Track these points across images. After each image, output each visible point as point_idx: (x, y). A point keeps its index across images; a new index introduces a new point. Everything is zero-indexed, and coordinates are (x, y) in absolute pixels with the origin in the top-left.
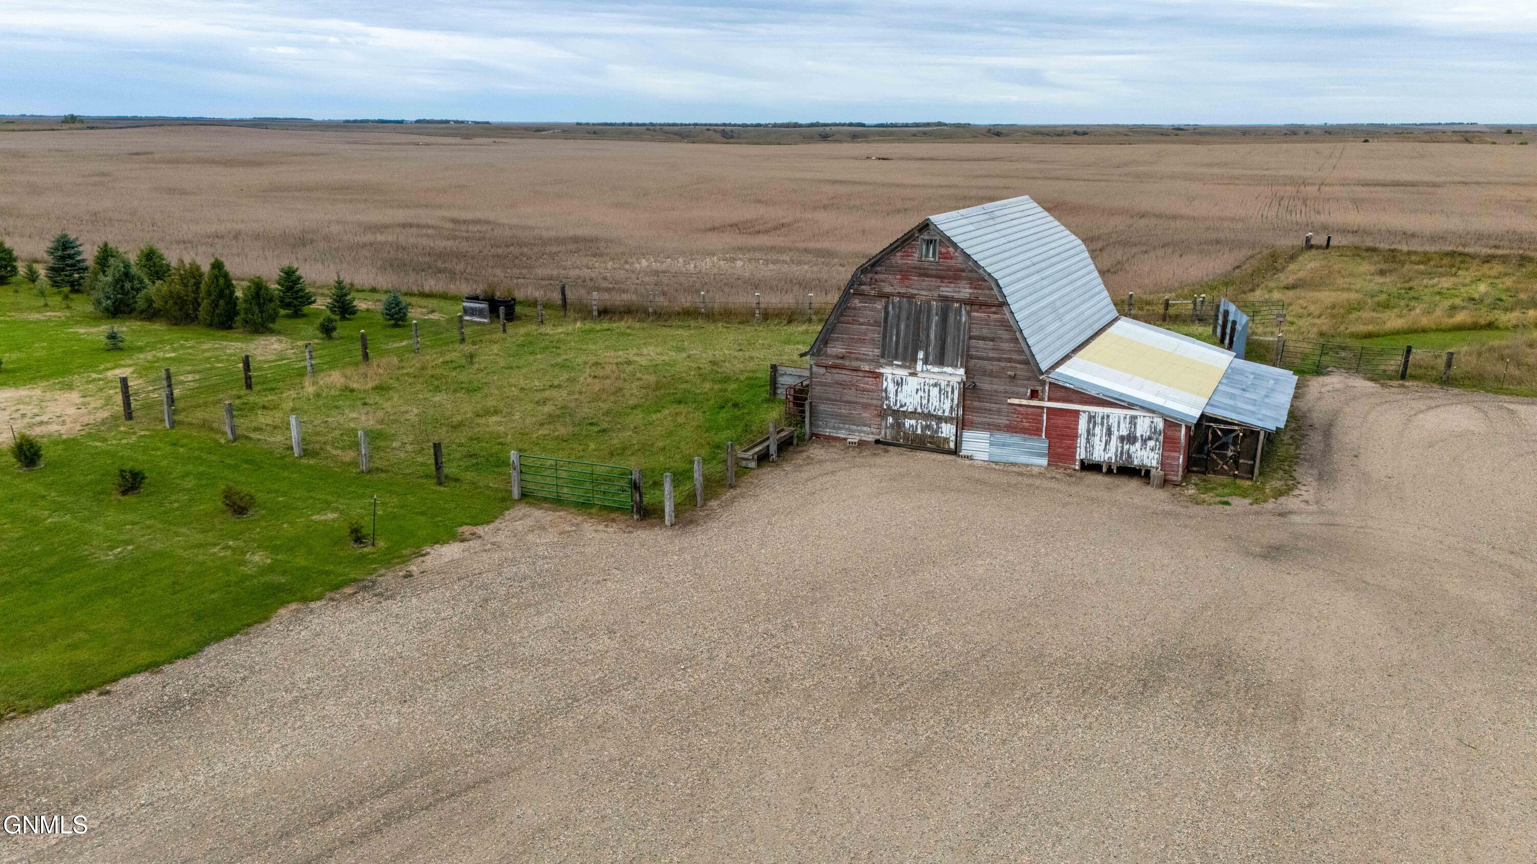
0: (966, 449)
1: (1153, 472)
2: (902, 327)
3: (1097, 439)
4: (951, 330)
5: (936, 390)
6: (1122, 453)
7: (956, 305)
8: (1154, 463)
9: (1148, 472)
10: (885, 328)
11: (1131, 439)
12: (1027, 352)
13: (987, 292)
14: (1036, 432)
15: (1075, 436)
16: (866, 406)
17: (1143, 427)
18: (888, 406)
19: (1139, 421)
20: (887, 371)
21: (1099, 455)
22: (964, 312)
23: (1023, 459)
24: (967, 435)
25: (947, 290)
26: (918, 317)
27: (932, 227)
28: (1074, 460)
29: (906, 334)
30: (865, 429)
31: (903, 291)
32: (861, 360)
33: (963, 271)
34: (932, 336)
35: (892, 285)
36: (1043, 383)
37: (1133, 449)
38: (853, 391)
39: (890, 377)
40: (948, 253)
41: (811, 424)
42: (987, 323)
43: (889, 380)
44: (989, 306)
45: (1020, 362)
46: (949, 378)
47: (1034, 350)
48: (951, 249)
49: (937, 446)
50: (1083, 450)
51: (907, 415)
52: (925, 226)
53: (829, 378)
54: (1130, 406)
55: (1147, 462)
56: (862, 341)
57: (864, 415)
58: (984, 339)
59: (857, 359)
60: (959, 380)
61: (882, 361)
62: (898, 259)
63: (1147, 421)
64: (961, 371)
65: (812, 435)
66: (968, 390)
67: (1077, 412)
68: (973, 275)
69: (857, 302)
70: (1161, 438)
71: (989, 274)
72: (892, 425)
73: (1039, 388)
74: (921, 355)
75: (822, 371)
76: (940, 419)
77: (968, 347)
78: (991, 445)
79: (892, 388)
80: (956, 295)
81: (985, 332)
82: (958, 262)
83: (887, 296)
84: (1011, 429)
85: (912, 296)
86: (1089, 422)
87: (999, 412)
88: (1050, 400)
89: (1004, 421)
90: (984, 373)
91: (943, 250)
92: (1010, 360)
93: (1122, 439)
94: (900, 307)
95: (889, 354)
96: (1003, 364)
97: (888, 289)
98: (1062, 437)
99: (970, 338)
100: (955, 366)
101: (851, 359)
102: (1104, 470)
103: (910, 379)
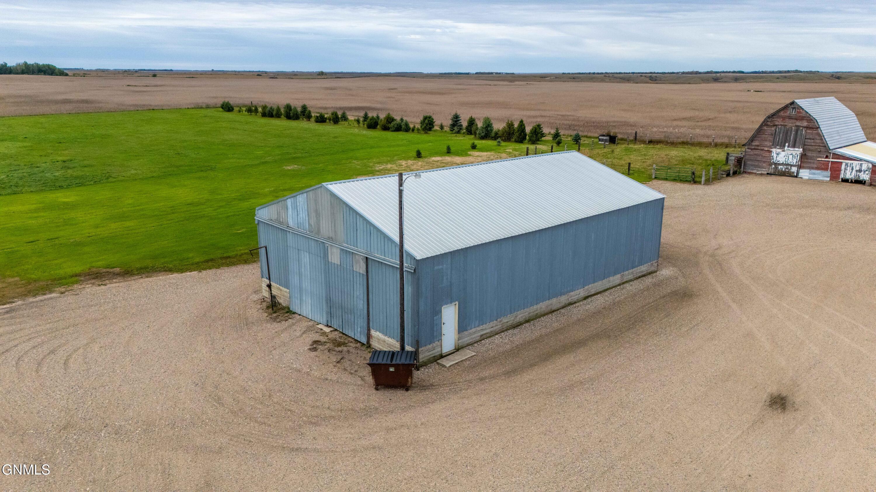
0: (800, 175)
1: (867, 181)
2: (781, 135)
3: (848, 171)
4: (799, 137)
5: (792, 156)
6: (856, 176)
7: (801, 128)
8: (868, 179)
9: (865, 182)
10: (775, 136)
11: (860, 171)
12: (826, 143)
13: (813, 124)
14: (826, 169)
15: (840, 170)
16: (764, 162)
17: (864, 167)
18: (773, 162)
19: (863, 165)
20: (774, 150)
21: (848, 176)
22: (804, 130)
23: (821, 179)
24: (801, 171)
25: (798, 123)
26: (787, 133)
27: (795, 103)
28: (839, 178)
29: (782, 138)
30: (764, 169)
31: (782, 124)
32: (764, 147)
33: (805, 117)
34: (792, 138)
35: (779, 122)
36: (830, 153)
37: (860, 174)
38: (760, 157)
39: (775, 152)
40: (800, 111)
41: (744, 168)
42: (812, 134)
43: (774, 153)
44: (813, 128)
45: (823, 146)
46: (796, 152)
47: (828, 142)
48: (801, 110)
49: (790, 175)
50: (843, 174)
51: (780, 164)
52: (793, 103)
53: (752, 153)
54: (861, 160)
55: (865, 178)
56: (766, 140)
57: (764, 165)
58: (810, 139)
59: (763, 146)
60: (800, 152)
61: (772, 147)
62: (782, 113)
63: (866, 165)
64: (801, 150)
65: (744, 172)
66: (803, 156)
67: (842, 163)
68: (809, 119)
69: (765, 128)
70: (871, 171)
71: (814, 118)
72: (774, 168)
73: (829, 155)
74: (787, 144)
75: (750, 150)
76: (791, 166)
77: (805, 142)
78: (810, 174)
79: (775, 155)
80: (802, 125)
81: (811, 137)
82: (803, 114)
83: (776, 125)
84: (817, 168)
85: (786, 125)
86: (846, 165)
87: (814, 163)
88: (832, 159)
89: (815, 166)
90: (810, 150)
91: (798, 111)
92: (819, 146)
93: (857, 171)
94: (781, 129)
95: (775, 145)
96: (817, 147)
97: (777, 123)
98: (835, 171)
99: (805, 139)
100: (799, 148)
101: (761, 146)
102: (850, 181)
103: (782, 152)
